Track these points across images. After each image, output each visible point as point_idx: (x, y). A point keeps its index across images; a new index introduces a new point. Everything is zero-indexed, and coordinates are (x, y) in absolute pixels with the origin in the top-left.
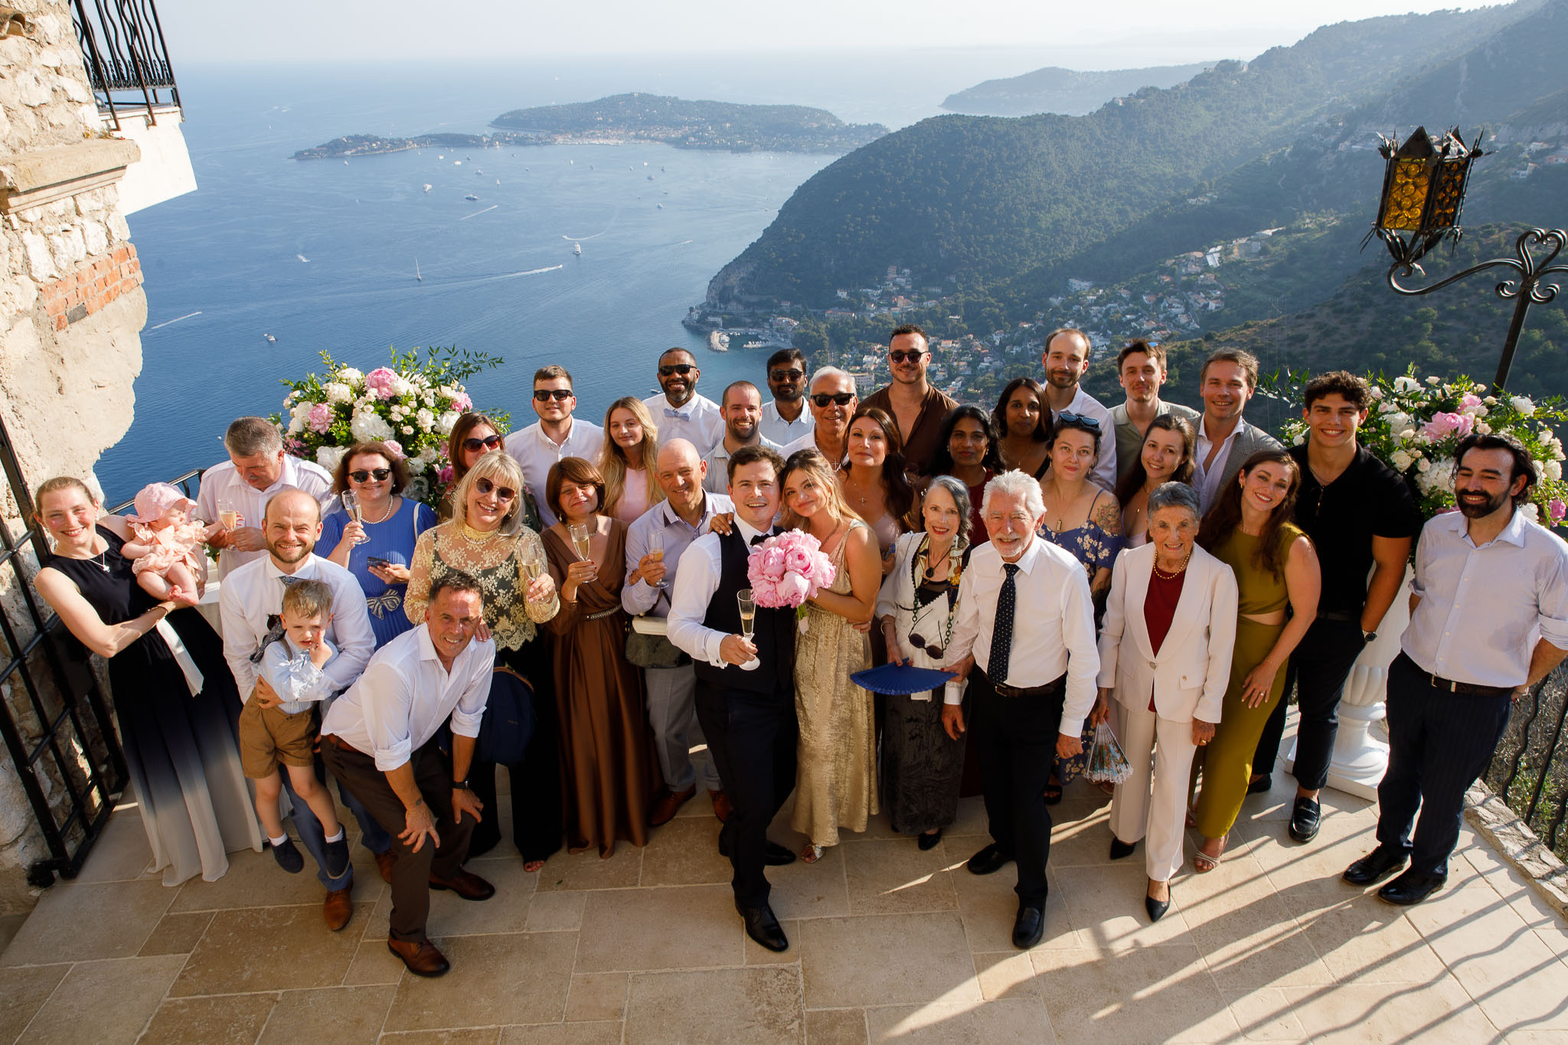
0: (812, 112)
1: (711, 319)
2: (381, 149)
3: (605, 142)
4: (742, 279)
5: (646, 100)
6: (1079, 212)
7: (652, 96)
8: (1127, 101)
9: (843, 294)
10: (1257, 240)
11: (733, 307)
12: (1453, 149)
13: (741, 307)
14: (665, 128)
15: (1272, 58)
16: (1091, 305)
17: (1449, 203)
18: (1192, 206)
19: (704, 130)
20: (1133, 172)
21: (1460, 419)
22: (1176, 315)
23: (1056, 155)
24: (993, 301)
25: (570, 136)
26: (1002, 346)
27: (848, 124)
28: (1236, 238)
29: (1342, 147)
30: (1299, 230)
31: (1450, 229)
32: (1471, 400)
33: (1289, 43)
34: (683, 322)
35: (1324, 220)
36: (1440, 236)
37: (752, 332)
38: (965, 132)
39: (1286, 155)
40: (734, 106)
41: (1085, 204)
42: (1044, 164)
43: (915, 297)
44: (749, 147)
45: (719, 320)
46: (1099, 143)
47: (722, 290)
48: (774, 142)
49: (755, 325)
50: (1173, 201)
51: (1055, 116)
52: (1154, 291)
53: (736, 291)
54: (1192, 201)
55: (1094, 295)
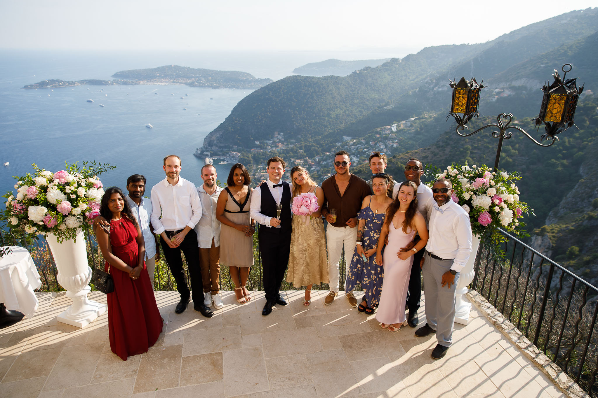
0: (243, 74)
1: (205, 153)
2: (64, 85)
3: (160, 84)
4: (218, 137)
5: (177, 68)
6: (345, 111)
7: (179, 66)
8: (360, 71)
9: (257, 143)
10: (409, 122)
11: (214, 148)
12: (474, 85)
13: (217, 148)
14: (185, 79)
15: (409, 58)
16: (351, 146)
17: (474, 104)
18: (386, 109)
19: (201, 80)
20: (364, 97)
21: (485, 180)
22: (382, 149)
23: (336, 90)
24: (315, 144)
25: (146, 81)
26: (319, 162)
27: (257, 78)
28: (401, 121)
29: (435, 89)
30: (423, 118)
31: (475, 113)
32: (488, 173)
33: (415, 53)
34: (194, 154)
35: (431, 115)
36: (472, 115)
37: (222, 158)
38: (302, 82)
39: (417, 91)
40: (212, 71)
41: (347, 109)
42: (331, 94)
43: (285, 143)
44: (219, 86)
45: (209, 153)
46: (351, 86)
47: (209, 141)
48: (228, 85)
49: (223, 155)
50: (379, 107)
51: (335, 76)
52: (374, 140)
53: (215, 142)
54: (385, 108)
55: (352, 142)
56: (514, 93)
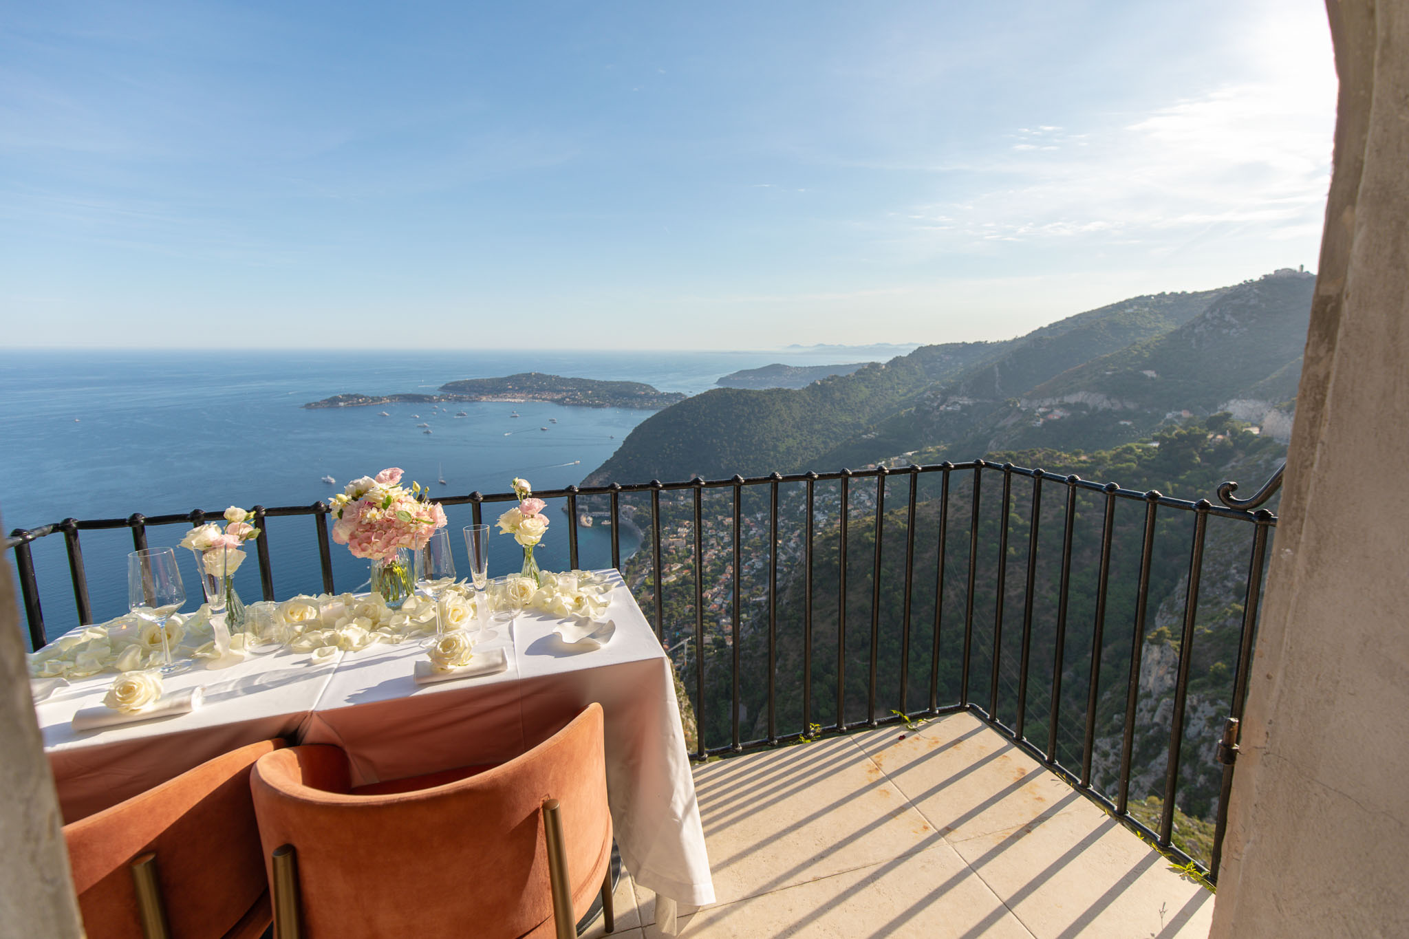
0: (641, 386)
1: (580, 508)
2: (365, 403)
4: (599, 482)
7: (543, 374)
8: (822, 383)
10: (904, 458)
11: (593, 500)
13: (598, 500)
15: (897, 362)
18: (866, 439)
20: (829, 420)
22: (864, 501)
23: (786, 410)
24: (753, 494)
25: (490, 396)
26: (761, 520)
27: (663, 393)
28: (892, 457)
29: (942, 408)
30: (926, 453)
33: (905, 354)
35: (939, 447)
38: (733, 398)
39: (913, 412)
40: (593, 381)
43: (708, 492)
44: (603, 404)
45: (585, 508)
46: (809, 404)
48: (617, 403)
51: (783, 389)
56: (1068, 414)
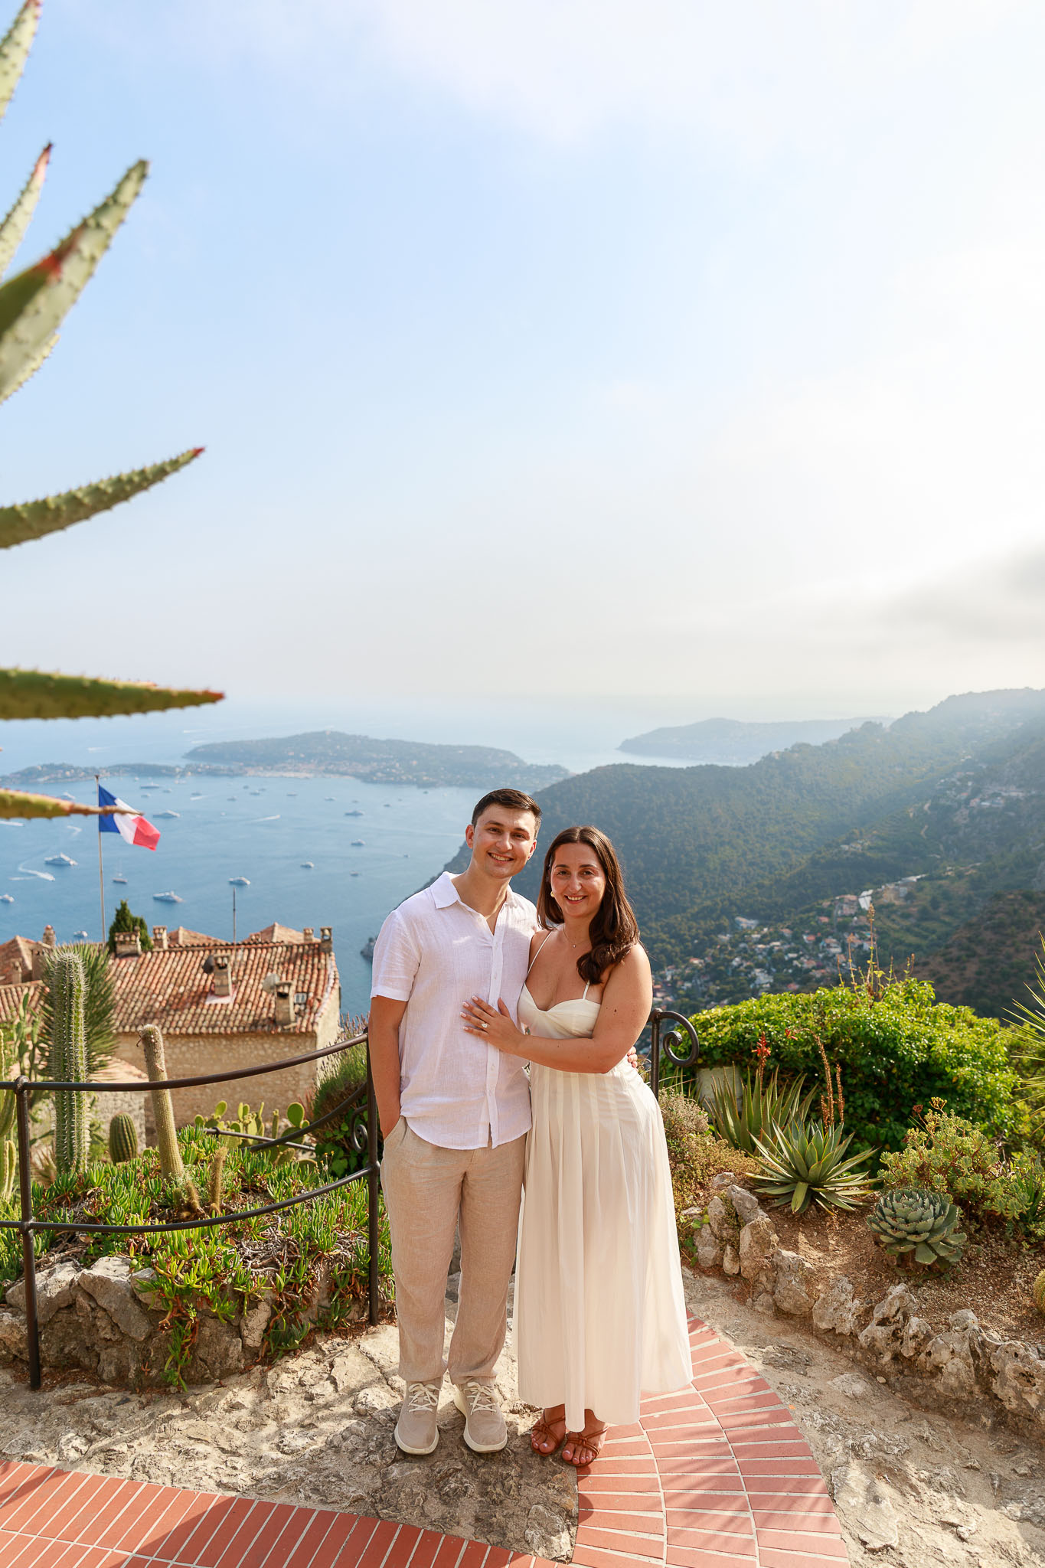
5: (337, 737)
7: (343, 734)
8: (783, 755)
10: (904, 885)
14: (354, 763)
15: (910, 720)
16: (756, 943)
18: (846, 852)
19: (393, 767)
20: (792, 818)
22: (834, 955)
25: (261, 769)
27: (529, 765)
28: (885, 883)
29: (973, 803)
33: (924, 709)
35: (962, 869)
38: (635, 780)
39: (926, 808)
40: (422, 745)
42: (710, 809)
44: (434, 783)
46: (759, 792)
48: (458, 781)
50: (828, 846)
51: (717, 767)
52: (813, 931)
54: (846, 847)
55: (758, 933)
